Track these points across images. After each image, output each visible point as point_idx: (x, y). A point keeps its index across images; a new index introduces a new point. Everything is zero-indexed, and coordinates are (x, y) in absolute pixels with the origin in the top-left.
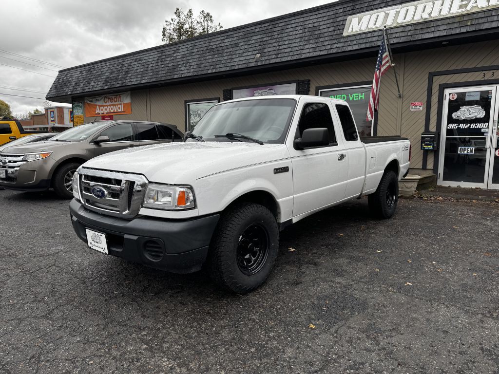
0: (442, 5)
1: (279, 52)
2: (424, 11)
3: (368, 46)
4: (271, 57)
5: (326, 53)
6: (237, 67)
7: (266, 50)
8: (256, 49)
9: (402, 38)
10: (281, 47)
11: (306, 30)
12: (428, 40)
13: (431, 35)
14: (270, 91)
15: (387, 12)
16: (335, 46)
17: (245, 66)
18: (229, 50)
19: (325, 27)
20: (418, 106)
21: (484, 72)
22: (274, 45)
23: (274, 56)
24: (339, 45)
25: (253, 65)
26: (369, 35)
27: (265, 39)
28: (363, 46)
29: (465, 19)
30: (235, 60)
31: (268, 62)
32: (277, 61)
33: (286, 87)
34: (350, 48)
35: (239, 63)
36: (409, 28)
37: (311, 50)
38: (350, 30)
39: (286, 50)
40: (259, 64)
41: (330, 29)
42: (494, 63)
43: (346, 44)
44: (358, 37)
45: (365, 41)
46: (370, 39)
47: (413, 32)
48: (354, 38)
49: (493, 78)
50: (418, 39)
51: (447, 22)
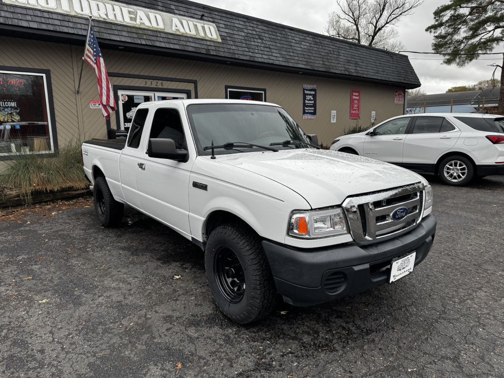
0: (114, 11)
2: (99, 10)
12: (113, 41)
13: (118, 38)
20: (97, 105)
21: (145, 80)
28: (44, 27)
29: (140, 32)
34: (25, 24)
42: (151, 75)
43: (15, 16)
44: (31, 12)
45: (43, 20)
46: (51, 21)
47: (98, 28)
48: (24, 12)
49: (152, 86)
50: (107, 38)
51: (126, 29)
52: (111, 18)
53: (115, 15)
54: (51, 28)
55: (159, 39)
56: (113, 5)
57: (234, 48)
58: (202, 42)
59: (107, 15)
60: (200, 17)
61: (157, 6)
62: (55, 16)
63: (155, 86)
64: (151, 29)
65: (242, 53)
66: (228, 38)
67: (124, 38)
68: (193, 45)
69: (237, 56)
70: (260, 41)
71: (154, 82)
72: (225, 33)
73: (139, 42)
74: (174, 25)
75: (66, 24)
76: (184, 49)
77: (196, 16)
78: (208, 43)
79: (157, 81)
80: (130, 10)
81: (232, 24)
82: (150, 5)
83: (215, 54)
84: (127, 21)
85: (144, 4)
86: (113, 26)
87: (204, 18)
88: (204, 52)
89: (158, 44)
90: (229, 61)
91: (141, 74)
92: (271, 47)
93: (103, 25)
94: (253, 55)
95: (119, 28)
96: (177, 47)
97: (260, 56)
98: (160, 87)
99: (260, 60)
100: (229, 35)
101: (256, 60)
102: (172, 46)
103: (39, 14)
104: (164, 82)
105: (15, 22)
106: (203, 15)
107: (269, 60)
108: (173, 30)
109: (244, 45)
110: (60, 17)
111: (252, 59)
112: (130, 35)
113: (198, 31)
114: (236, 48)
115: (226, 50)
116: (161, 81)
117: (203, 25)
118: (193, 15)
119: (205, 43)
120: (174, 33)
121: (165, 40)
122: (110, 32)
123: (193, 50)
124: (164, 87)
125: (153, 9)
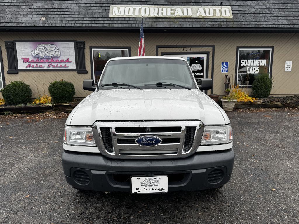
0: (163, 11)
1: (63, 19)
2: (154, 12)
3: (128, 26)
4: (56, 22)
5: (101, 26)
6: (24, 25)
7: (50, 16)
8: (40, 13)
9: (146, 25)
10: (63, 16)
11: (81, 8)
13: (161, 26)
14: (52, 46)
15: (134, 8)
16: (106, 22)
17: (32, 25)
18: (10, 10)
19: (95, 8)
21: (180, 48)
22: (56, 13)
23: (59, 22)
24: (108, 22)
25: (41, 25)
26: (127, 19)
27: (46, 7)
28: (125, 25)
29: (175, 20)
30: (20, 19)
31: (54, 25)
32: (63, 26)
33: (66, 44)
34: (116, 25)
35: (25, 22)
36: (149, 20)
37: (89, 22)
38: (114, 14)
39: (68, 19)
40: (46, 25)
41: (100, 11)
42: (184, 44)
43: (113, 22)
44: (120, 19)
45: (125, 22)
46: (128, 22)
47: (151, 22)
48: (117, 19)
49: (184, 51)
50: (155, 27)
51: (167, 20)
52: (160, 15)
53: (163, 13)
54: (128, 25)
55: (186, 23)
56: (163, 8)
57: (242, 20)
58: (217, 20)
59: (158, 14)
60: (220, 4)
61: (190, 3)
62: (131, 19)
63: (186, 51)
64: (183, 17)
65: (249, 23)
66: (239, 15)
67: (166, 25)
68: (209, 23)
69: (244, 26)
70: (269, 12)
71: (185, 49)
72: (238, 12)
73: (173, 26)
74: (199, 12)
75: (135, 22)
76: (202, 26)
77: (217, 4)
78: (222, 20)
79: (187, 48)
80: (172, 8)
81: (246, 4)
82: (186, 3)
83: (225, 26)
84: (169, 15)
85: (182, 4)
86: (160, 19)
87: (223, 4)
88: (217, 26)
89: (185, 26)
90: (238, 30)
91: (178, 45)
92: (279, 15)
93: (154, 20)
94: (259, 23)
95: (163, 20)
96: (198, 26)
97: (265, 23)
98: (189, 51)
99: (264, 26)
100: (241, 12)
101: (261, 26)
102: (194, 26)
103: (124, 19)
104: (192, 48)
105: (113, 25)
106: (222, 3)
107: (274, 25)
108: (198, 16)
109: (252, 17)
110: (133, 19)
111: (257, 26)
112: (169, 23)
113: (216, 13)
114: (245, 20)
115: (235, 23)
116: (190, 48)
117: (220, 9)
118: (215, 4)
119: (219, 20)
120: (198, 17)
121: (191, 23)
122: (157, 23)
123: (209, 26)
124: (191, 51)
125: (187, 5)
